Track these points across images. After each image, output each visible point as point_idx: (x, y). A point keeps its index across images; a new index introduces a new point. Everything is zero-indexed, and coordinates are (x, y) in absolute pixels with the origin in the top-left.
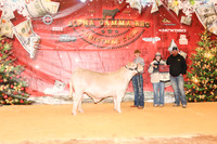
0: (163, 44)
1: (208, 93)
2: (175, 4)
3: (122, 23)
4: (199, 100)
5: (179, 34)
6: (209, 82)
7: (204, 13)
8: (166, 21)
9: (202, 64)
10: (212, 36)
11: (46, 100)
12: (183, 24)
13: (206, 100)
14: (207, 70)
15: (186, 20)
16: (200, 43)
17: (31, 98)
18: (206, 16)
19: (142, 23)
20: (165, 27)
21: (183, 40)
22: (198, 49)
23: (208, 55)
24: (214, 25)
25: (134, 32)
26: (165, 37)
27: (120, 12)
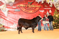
0: (45, 13)
1: (57, 26)
2: (48, 1)
3: (33, 6)
4: (55, 28)
5: (49, 10)
6: (57, 23)
7: (55, 4)
8: (46, 6)
9: (55, 18)
10: (58, 11)
11: (11, 30)
12: (50, 7)
13: (56, 28)
14: (57, 20)
15: (51, 6)
16: (55, 12)
17: (6, 29)
18: (56, 5)
19: (39, 6)
20: (45, 8)
21: (50, 11)
22: (54, 14)
23: (57, 16)
24: (58, 7)
25: (37, 9)
26: (46, 11)
27: (33, 3)
